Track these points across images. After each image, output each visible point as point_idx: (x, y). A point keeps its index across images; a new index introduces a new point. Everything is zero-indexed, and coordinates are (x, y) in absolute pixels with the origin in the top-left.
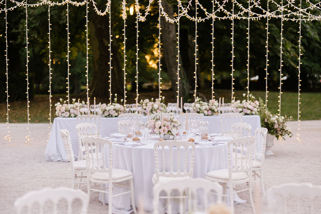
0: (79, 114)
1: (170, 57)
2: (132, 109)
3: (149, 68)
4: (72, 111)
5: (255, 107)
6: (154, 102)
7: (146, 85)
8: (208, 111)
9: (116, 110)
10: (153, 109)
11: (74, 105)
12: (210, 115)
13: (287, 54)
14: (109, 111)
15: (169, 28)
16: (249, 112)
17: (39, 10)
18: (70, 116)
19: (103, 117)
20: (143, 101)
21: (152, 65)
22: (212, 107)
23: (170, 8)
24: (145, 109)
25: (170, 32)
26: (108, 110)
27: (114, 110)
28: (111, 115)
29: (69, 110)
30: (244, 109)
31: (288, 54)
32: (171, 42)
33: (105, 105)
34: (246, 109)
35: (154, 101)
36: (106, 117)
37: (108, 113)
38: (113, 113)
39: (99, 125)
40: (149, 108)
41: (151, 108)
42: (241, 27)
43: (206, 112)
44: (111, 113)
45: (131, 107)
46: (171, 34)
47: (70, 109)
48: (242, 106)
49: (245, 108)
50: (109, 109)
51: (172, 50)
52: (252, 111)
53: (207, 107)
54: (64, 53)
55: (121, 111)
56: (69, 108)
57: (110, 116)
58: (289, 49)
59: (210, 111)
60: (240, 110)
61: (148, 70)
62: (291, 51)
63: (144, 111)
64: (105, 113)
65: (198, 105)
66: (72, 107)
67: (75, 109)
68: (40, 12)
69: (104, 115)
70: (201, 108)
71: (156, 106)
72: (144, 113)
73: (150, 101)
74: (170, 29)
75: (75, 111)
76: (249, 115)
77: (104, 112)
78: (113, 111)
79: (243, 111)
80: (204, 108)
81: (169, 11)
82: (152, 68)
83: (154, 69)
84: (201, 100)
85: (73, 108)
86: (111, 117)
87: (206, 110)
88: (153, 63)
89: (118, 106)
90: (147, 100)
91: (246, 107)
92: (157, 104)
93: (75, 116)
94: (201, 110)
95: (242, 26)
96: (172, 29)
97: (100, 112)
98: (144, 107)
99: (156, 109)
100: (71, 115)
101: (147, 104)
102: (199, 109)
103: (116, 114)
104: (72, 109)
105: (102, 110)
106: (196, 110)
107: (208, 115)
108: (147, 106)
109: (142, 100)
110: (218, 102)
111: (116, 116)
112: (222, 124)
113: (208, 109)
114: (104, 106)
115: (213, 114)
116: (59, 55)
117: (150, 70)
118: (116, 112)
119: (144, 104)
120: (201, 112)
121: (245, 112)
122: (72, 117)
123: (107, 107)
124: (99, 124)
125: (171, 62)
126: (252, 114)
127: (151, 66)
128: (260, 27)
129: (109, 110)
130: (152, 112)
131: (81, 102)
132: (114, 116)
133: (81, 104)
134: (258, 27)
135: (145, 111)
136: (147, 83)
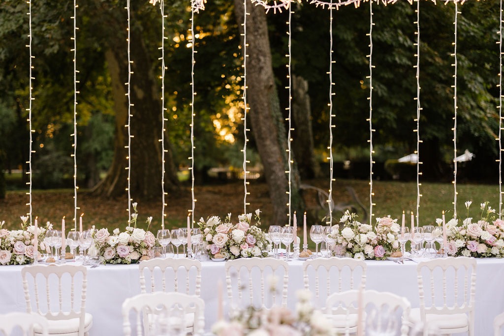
0: (36, 255)
1: (261, 118)
2: (177, 243)
3: (220, 142)
4: (18, 248)
5: (497, 235)
6: (234, 224)
7: (214, 171)
8: (374, 246)
9: (134, 244)
10: (232, 243)
11: (25, 232)
12: (381, 259)
13: (480, 114)
14: (115, 247)
15: (259, 60)
16: (482, 249)
17: (5, 27)
18: (13, 262)
19: (101, 263)
20: (206, 221)
21: (224, 136)
22: (384, 235)
23: (261, 23)
24: (211, 243)
25: (261, 68)
26: (113, 246)
27: (129, 244)
28: (122, 258)
29: (12, 246)
30: (470, 242)
31: (482, 112)
32: (263, 88)
33: (105, 231)
34: (474, 242)
35: (235, 221)
36: (108, 262)
37: (113, 252)
38: (127, 252)
39: (84, 292)
40: (220, 240)
41: (226, 238)
42: (397, 59)
43: (369, 250)
44: (121, 254)
45: (174, 237)
46: (263, 72)
47: (13, 243)
48: (463, 232)
49: (471, 239)
50: (116, 242)
51: (266, 104)
52: (490, 246)
53: (372, 236)
54: (68, 115)
55: (147, 248)
56: (12, 239)
57: (119, 261)
58: (483, 104)
59: (380, 247)
60: (460, 243)
61: (218, 146)
62: (486, 108)
63: (208, 247)
64: (106, 253)
65: (348, 232)
66: (21, 237)
67: (27, 242)
68: (7, 31)
69: (102, 259)
70: (357, 239)
71: (239, 234)
72: (208, 251)
73: (223, 220)
74: (261, 64)
75: (26, 247)
76: (484, 257)
77: (102, 251)
78: (127, 248)
79: (468, 247)
80: (364, 238)
81: (259, 28)
82: (225, 141)
83: (228, 143)
84: (356, 219)
85: (24, 240)
86: (121, 263)
87: (368, 244)
88: (227, 133)
89: (139, 235)
90: (215, 220)
91: (475, 236)
92: (241, 229)
93: (28, 261)
94: (356, 244)
95: (401, 60)
96: (265, 63)
97: (94, 251)
98: (209, 237)
99: (239, 242)
100: (18, 260)
101: (217, 229)
102: (353, 241)
103: (135, 256)
104: (18, 243)
105: (97, 244)
106: (344, 244)
107: (374, 259)
108: (216, 236)
109: (202, 219)
110: (400, 222)
111: (134, 262)
112: (420, 286)
113: (376, 242)
114: (102, 234)
115: (389, 256)
116: (58, 118)
117: (221, 144)
118: (135, 249)
119: (207, 230)
120: (356, 249)
121: (473, 250)
122: (18, 264)
123: (112, 237)
124: (84, 287)
125: (264, 129)
126: (493, 256)
127: (223, 139)
128: (435, 60)
129: (117, 245)
130: (228, 249)
131: (42, 224)
132: (130, 261)
133: (42, 230)
134: (430, 60)
135: (212, 248)
136: (216, 167)
